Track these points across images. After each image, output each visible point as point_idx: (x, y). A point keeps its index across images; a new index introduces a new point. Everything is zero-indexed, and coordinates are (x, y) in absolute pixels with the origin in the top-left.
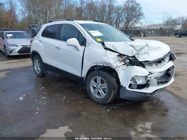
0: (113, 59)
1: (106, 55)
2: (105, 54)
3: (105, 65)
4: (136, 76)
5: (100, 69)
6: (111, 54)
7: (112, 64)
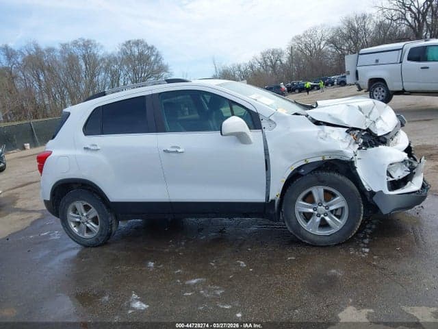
0: (342, 140)
1: (326, 136)
2: (321, 134)
3: (327, 158)
4: (391, 164)
5: (314, 170)
6: (333, 131)
7: (345, 150)
